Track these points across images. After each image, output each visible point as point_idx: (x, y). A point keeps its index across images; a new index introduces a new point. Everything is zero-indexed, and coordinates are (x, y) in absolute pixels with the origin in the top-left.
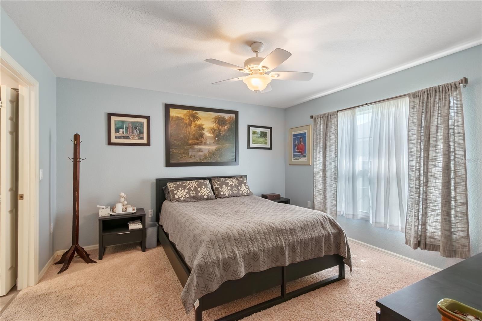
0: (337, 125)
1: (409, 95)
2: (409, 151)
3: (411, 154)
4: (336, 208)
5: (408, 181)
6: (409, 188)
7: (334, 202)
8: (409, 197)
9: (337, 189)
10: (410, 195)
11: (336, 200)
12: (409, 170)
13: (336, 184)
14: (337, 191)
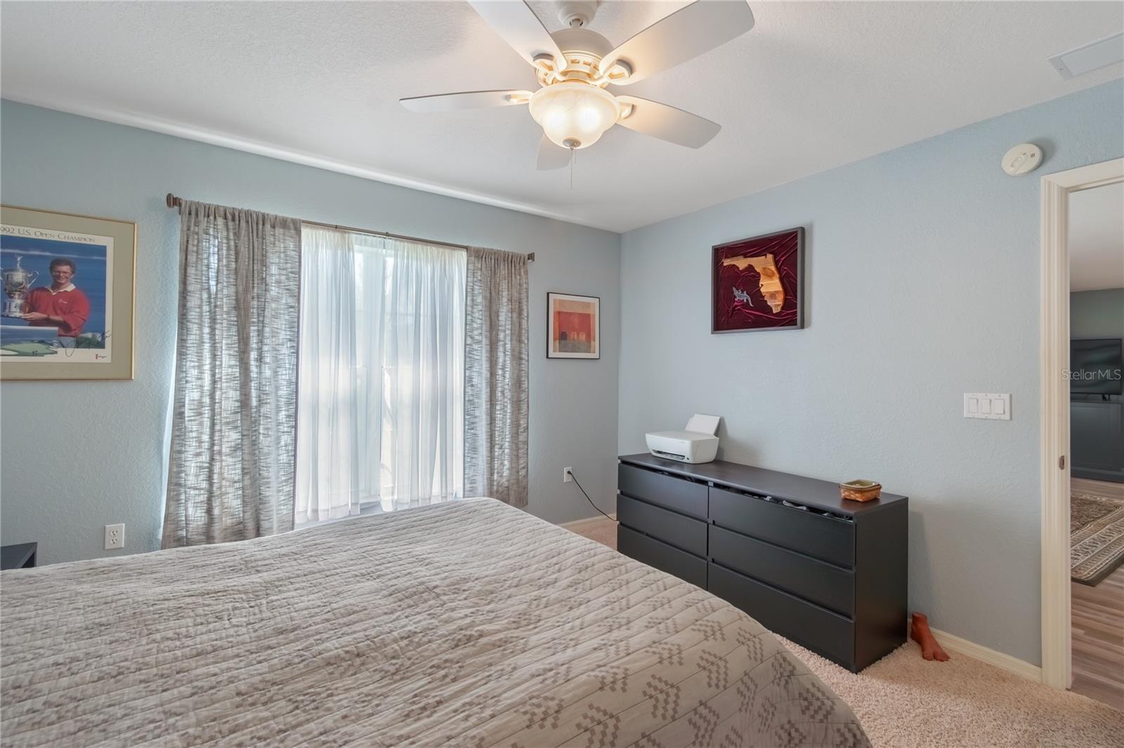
0: (300, 262)
1: (467, 248)
2: (467, 349)
3: (470, 355)
4: (294, 505)
5: (464, 404)
6: (467, 417)
7: (288, 489)
8: (468, 433)
9: (295, 447)
10: (469, 429)
11: (292, 481)
12: (467, 385)
13: (293, 433)
14: (295, 456)
